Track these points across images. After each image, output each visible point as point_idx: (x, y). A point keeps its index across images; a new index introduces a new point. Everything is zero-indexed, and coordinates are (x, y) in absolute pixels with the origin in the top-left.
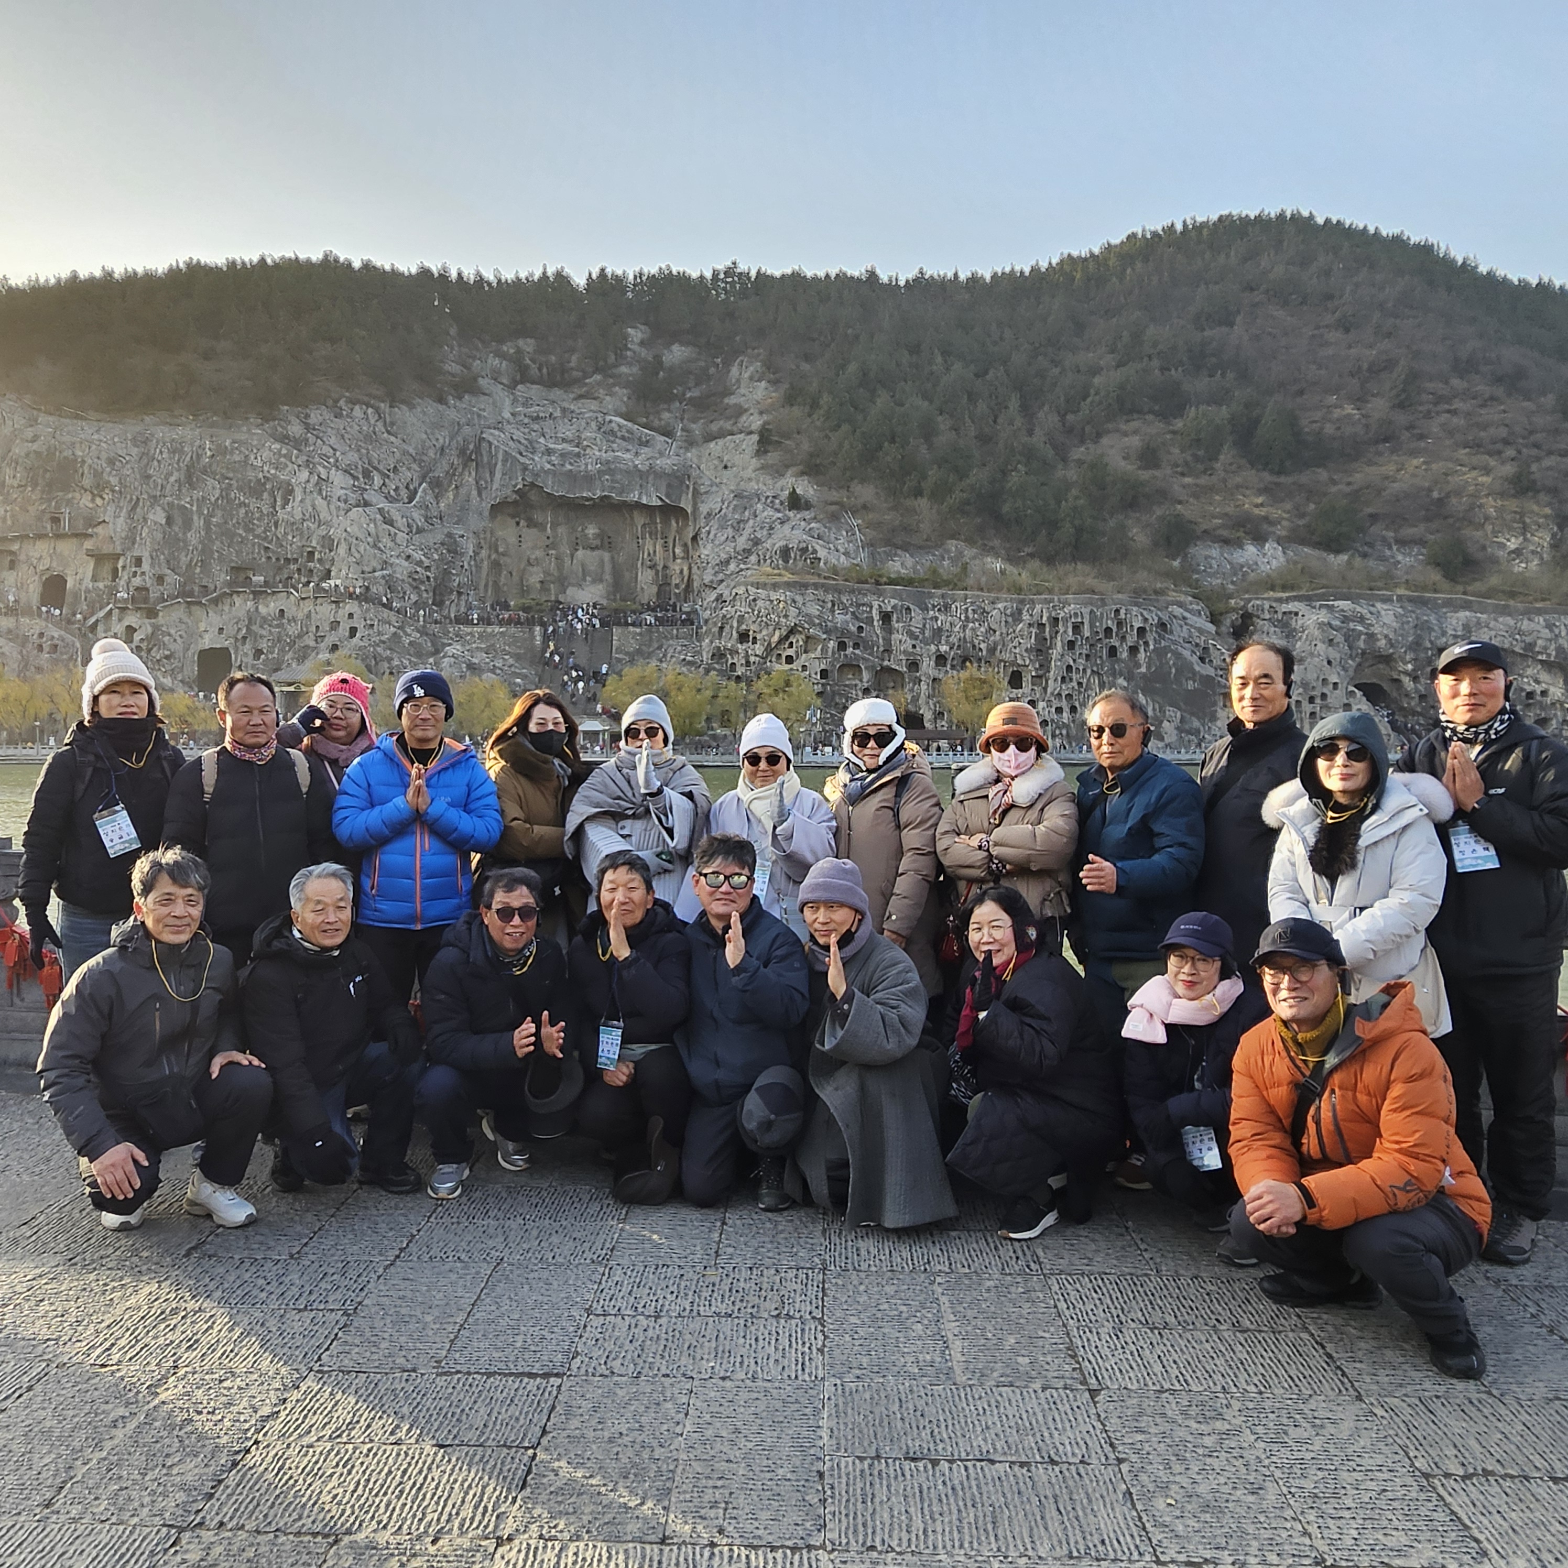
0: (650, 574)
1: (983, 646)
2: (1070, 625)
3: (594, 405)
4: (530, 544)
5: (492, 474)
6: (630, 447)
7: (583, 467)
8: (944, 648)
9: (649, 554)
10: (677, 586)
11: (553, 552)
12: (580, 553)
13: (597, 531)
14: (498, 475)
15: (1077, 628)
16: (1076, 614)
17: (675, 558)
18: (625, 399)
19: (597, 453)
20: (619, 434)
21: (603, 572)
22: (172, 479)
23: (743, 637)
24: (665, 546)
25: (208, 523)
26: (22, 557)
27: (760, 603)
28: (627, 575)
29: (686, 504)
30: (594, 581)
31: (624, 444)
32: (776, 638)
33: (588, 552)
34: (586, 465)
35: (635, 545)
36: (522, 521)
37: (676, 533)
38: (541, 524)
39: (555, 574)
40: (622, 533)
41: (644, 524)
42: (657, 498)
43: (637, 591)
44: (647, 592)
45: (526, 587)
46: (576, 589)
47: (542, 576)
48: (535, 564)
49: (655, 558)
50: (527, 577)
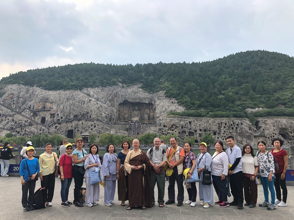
0: (147, 115)
1: (208, 127)
2: (224, 123)
3: (136, 86)
4: (125, 110)
5: (119, 98)
7: (135, 97)
8: (201, 128)
9: (146, 112)
10: (151, 117)
11: (130, 111)
12: (134, 112)
13: (137, 108)
15: (226, 124)
16: (225, 122)
17: (151, 112)
18: (142, 85)
21: (138, 115)
22: (64, 100)
23: (164, 126)
24: (149, 110)
25: (70, 108)
26: (38, 114)
27: (167, 120)
28: (143, 116)
29: (153, 103)
32: (170, 126)
33: (136, 112)
36: (124, 106)
37: (151, 108)
38: (127, 106)
39: (130, 115)
40: (142, 108)
41: (145, 106)
42: (148, 102)
43: (144, 118)
44: (146, 118)
45: (125, 118)
46: (134, 118)
47: (128, 116)
48: (126, 114)
49: (148, 112)
50: (125, 116)
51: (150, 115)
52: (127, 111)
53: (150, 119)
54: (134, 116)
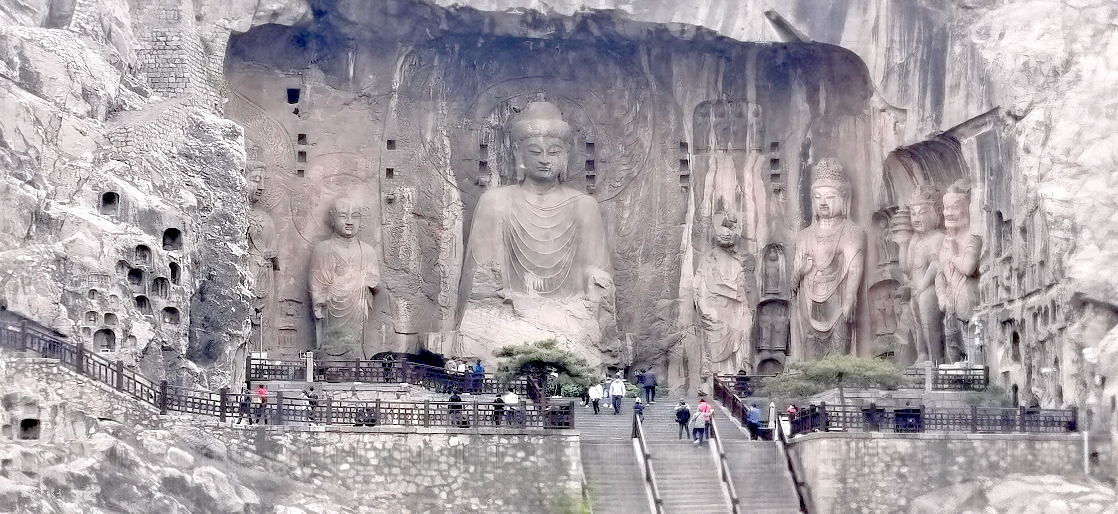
0: (728, 268)
4: (334, 166)
13: (561, 126)
21: (579, 260)
30: (552, 289)
33: (531, 196)
35: (674, 172)
36: (309, 86)
37: (810, 135)
38: (368, 96)
39: (412, 266)
40: (631, 129)
41: (702, 105)
42: (767, 21)
43: (678, 325)
44: (714, 326)
45: (323, 306)
46: (493, 312)
47: (375, 271)
48: (350, 232)
49: (740, 216)
50: (326, 274)
51: (789, 267)
52: (365, 181)
53: (782, 332)
54: (491, 275)
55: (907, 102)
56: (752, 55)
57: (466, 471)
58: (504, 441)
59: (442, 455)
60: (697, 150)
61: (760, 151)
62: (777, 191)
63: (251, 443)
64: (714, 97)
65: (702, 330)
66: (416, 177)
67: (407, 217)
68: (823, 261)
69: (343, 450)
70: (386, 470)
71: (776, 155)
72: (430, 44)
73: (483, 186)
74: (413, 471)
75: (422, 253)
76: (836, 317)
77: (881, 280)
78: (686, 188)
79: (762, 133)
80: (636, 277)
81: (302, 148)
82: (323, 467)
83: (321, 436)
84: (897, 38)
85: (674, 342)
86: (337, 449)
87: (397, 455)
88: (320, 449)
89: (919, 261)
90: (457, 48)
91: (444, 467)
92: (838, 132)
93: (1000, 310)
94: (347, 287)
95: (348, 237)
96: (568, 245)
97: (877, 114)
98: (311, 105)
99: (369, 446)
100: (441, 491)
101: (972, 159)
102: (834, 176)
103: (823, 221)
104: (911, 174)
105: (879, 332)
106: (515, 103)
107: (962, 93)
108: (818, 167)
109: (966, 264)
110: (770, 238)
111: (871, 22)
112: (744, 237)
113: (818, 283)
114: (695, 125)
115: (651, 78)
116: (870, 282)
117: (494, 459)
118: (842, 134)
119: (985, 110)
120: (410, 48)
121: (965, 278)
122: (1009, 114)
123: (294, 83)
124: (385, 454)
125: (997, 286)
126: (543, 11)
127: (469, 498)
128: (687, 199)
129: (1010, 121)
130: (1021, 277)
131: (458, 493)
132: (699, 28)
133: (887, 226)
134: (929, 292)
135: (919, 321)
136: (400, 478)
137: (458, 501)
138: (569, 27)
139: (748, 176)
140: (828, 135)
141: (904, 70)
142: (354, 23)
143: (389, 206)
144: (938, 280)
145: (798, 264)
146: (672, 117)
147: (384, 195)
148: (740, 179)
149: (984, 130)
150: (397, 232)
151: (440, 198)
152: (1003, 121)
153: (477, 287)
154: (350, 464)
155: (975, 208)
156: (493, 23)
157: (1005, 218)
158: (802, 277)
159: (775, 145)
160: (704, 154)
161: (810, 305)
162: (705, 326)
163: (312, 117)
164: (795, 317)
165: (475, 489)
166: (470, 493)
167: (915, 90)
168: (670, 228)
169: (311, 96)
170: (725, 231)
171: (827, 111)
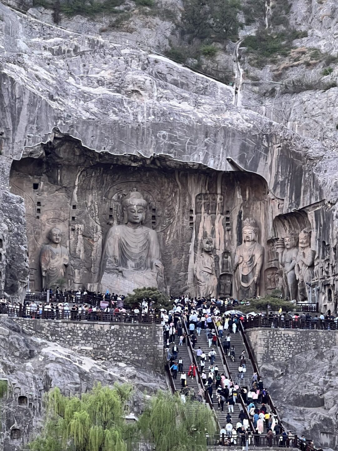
0: (208, 261)
3: (129, 39)
4: (51, 215)
5: (15, 121)
6: (187, 95)
7: (132, 118)
9: (205, 235)
10: (245, 278)
11: (81, 226)
13: (142, 201)
14: (23, 123)
17: (240, 241)
18: (168, 34)
19: (147, 100)
20: (169, 78)
21: (149, 256)
24: (227, 223)
28: (175, 262)
30: (138, 267)
31: (178, 90)
33: (130, 229)
34: (135, 115)
35: (187, 222)
36: (42, 183)
37: (242, 209)
38: (66, 187)
39: (81, 256)
40: (170, 204)
41: (199, 195)
42: (228, 162)
43: (187, 283)
44: (202, 284)
45: (46, 271)
46: (114, 276)
47: (67, 258)
48: (57, 242)
49: (213, 240)
50: (47, 258)
51: (233, 261)
52: (63, 221)
53: (229, 287)
54: (114, 261)
55: (285, 196)
56: (220, 176)
57: (118, 340)
58: (133, 328)
59: (108, 333)
60: (196, 213)
61: (222, 214)
62: (228, 230)
63: (31, 326)
64: (204, 192)
65: (197, 285)
66: (83, 220)
67: (80, 237)
68: (247, 259)
69: (68, 330)
70: (85, 338)
71: (228, 216)
72: (91, 167)
73: (111, 225)
74: (96, 339)
75: (85, 251)
76: (251, 281)
77: (270, 266)
78: (192, 228)
79: (223, 207)
80: (171, 263)
81: (39, 207)
82: (61, 336)
83: (60, 324)
84: (280, 170)
85: (186, 289)
86: (66, 329)
87: (90, 333)
88: (59, 329)
89: (287, 260)
90: (102, 169)
91: (109, 338)
92: (254, 208)
93: (323, 280)
94: (56, 264)
95: (57, 244)
96: (145, 249)
97: (271, 201)
98: (43, 190)
99: (79, 329)
100: (107, 347)
101: (312, 220)
102: (252, 225)
103: (247, 243)
104: (284, 225)
105: (268, 288)
106: (124, 192)
107: (308, 194)
108: (245, 221)
109: (308, 261)
110: (225, 249)
111: (269, 164)
112: (215, 248)
113: (245, 267)
114: (196, 203)
115: (179, 183)
116: (266, 267)
117: (128, 335)
118: (255, 208)
119: (318, 201)
120: (83, 169)
121: (307, 267)
122: (329, 202)
123: (36, 181)
124: (85, 332)
125: (323, 271)
126: (138, 156)
127: (118, 351)
128: (192, 232)
129: (329, 205)
130: (333, 268)
131: (114, 348)
132: (200, 164)
133: (273, 246)
134: (292, 272)
135: (287, 284)
136: (91, 341)
137: (114, 352)
138: (148, 162)
139: (217, 224)
140: (249, 208)
141: (283, 184)
142: (62, 158)
143: (72, 232)
144: (296, 268)
145: (236, 260)
146: (187, 199)
147: (70, 227)
148: (214, 225)
149: (318, 208)
150: (76, 242)
151: (93, 229)
152: (326, 205)
153: (108, 265)
154: (71, 335)
155: (313, 240)
156: (118, 160)
157: (327, 244)
158: (238, 265)
159: (228, 212)
160: (199, 215)
161: (241, 276)
162: (198, 283)
163: (43, 195)
164: (235, 281)
165: (121, 347)
166: (118, 348)
167: (288, 192)
168: (185, 244)
169: (43, 187)
170: (208, 245)
171: (249, 199)
